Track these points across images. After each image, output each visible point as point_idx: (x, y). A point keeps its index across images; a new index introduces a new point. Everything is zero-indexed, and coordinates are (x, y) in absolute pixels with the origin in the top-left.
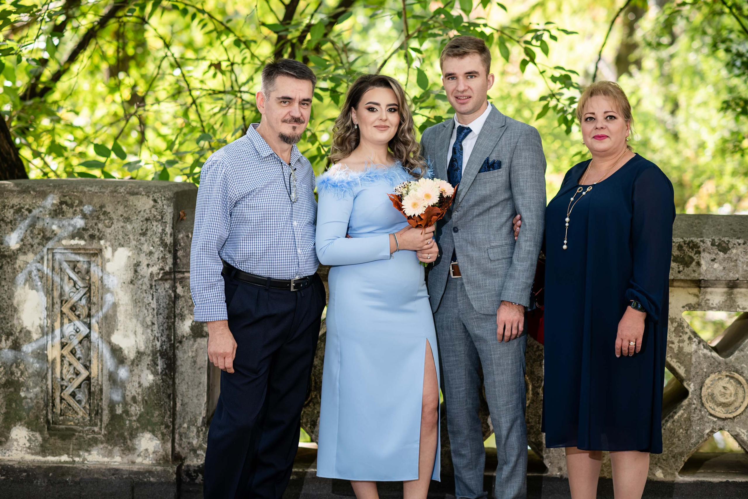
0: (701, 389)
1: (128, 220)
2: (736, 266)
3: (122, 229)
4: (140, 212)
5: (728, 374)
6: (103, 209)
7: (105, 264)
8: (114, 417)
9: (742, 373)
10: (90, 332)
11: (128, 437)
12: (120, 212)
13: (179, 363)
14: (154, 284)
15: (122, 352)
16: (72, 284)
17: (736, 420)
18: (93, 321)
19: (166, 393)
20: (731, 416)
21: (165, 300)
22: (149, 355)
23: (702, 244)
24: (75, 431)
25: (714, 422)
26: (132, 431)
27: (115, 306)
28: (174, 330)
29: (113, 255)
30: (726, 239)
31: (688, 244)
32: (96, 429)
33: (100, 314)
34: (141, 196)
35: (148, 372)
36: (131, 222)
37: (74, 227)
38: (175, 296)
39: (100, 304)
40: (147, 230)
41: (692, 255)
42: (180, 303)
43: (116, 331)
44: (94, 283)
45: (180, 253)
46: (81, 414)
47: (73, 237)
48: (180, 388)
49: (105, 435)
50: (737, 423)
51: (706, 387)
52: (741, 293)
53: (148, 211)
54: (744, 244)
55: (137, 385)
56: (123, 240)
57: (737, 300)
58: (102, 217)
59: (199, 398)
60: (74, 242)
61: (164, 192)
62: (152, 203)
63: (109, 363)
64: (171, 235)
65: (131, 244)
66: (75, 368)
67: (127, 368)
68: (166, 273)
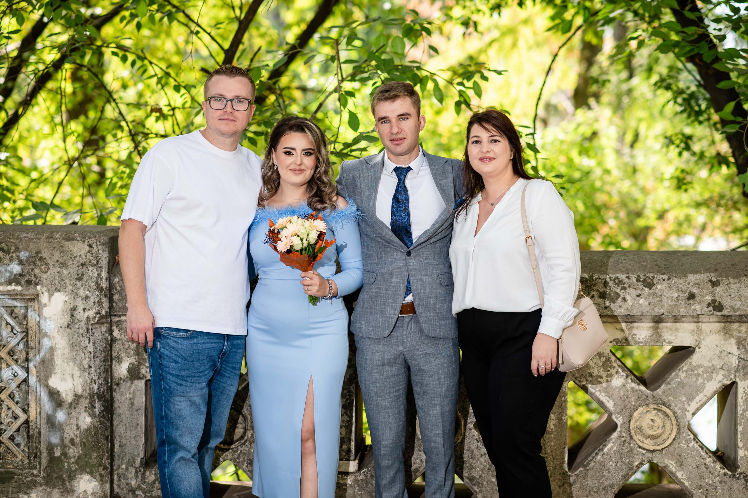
0: (630, 422)
1: (64, 265)
2: (661, 301)
3: (58, 274)
4: (75, 257)
5: (655, 407)
6: (39, 255)
7: (42, 309)
8: (52, 459)
9: (670, 405)
10: (28, 376)
11: (66, 479)
12: (56, 258)
13: (116, 405)
14: (90, 328)
15: (59, 395)
16: (10, 329)
17: (664, 452)
18: (31, 365)
19: (104, 435)
20: (659, 448)
21: (101, 344)
22: (86, 398)
23: (627, 280)
24: (14, 474)
25: (643, 454)
26: (70, 473)
27: (52, 349)
28: (111, 373)
29: (50, 300)
30: (651, 275)
31: (614, 280)
32: (35, 472)
33: (38, 358)
34: (76, 242)
35: (86, 414)
36: (67, 268)
37: (11, 273)
38: (112, 339)
39: (37, 349)
40: (83, 275)
41: (618, 291)
42: (117, 346)
43: (53, 375)
44: (31, 327)
45: (116, 297)
46: (20, 457)
47: (10, 283)
48: (118, 430)
49: (44, 478)
50: (665, 454)
51: (634, 419)
52: (666, 327)
53: (84, 257)
54: (668, 279)
55: (75, 428)
56: (59, 285)
57: (663, 334)
58: (38, 263)
59: (137, 439)
60: (10, 288)
61: (100, 237)
62: (87, 248)
63: (47, 406)
64: (106, 279)
65: (67, 289)
66: (13, 412)
67: (65, 411)
68: (102, 317)
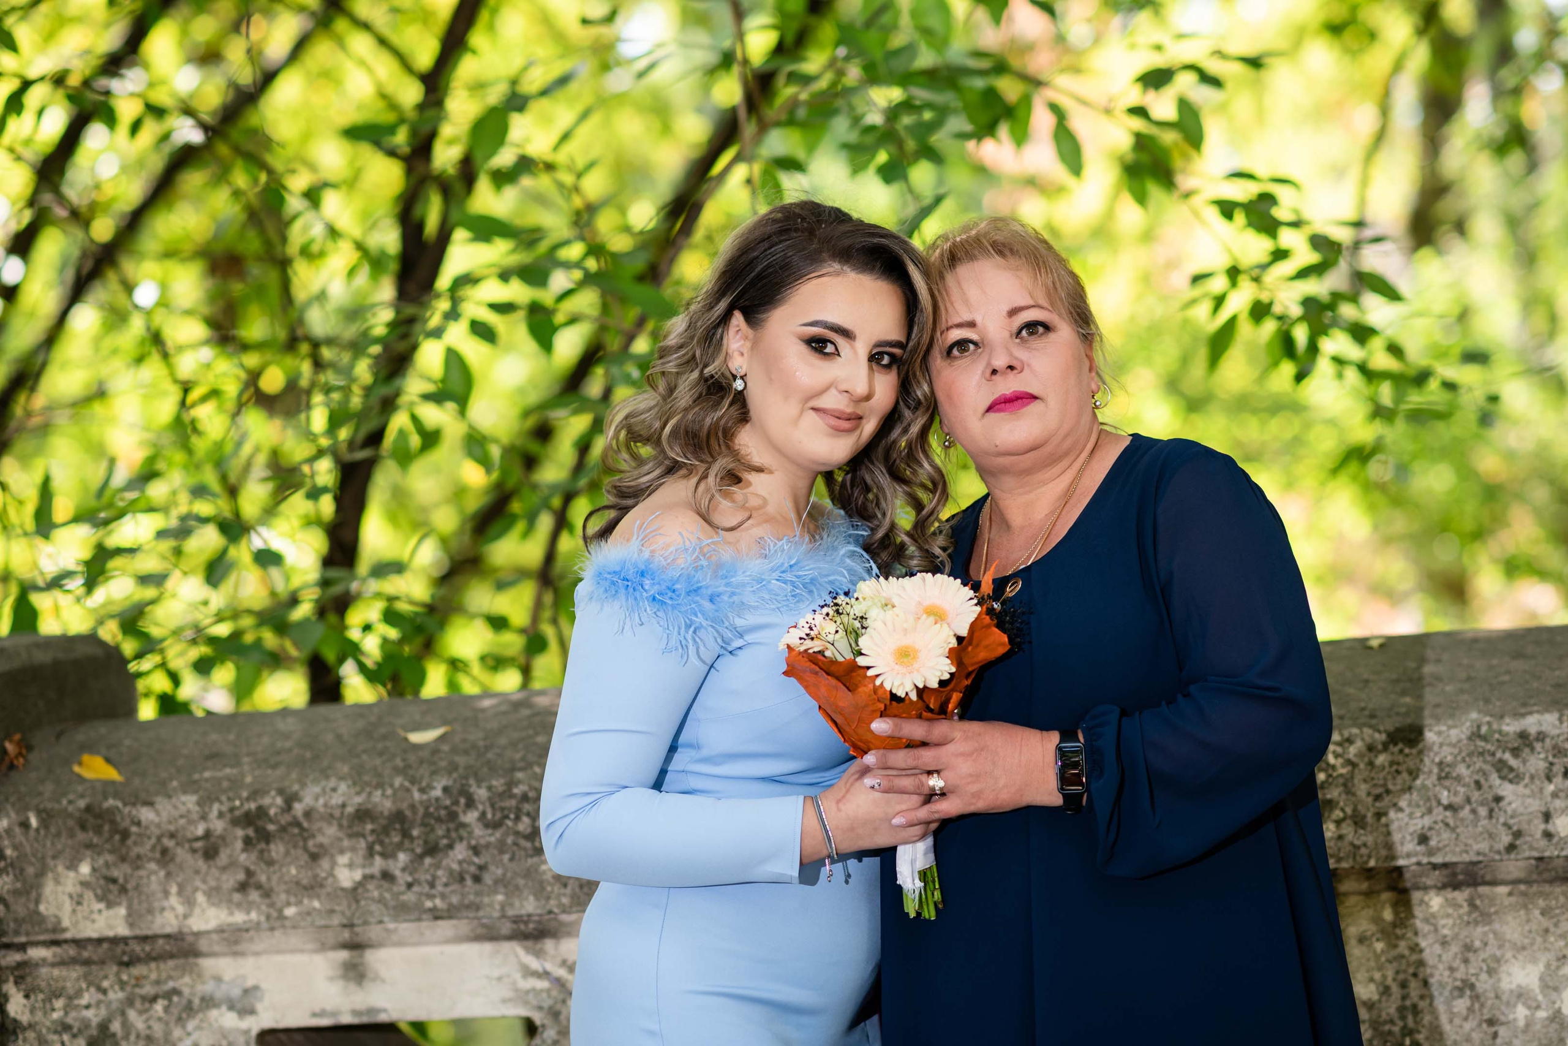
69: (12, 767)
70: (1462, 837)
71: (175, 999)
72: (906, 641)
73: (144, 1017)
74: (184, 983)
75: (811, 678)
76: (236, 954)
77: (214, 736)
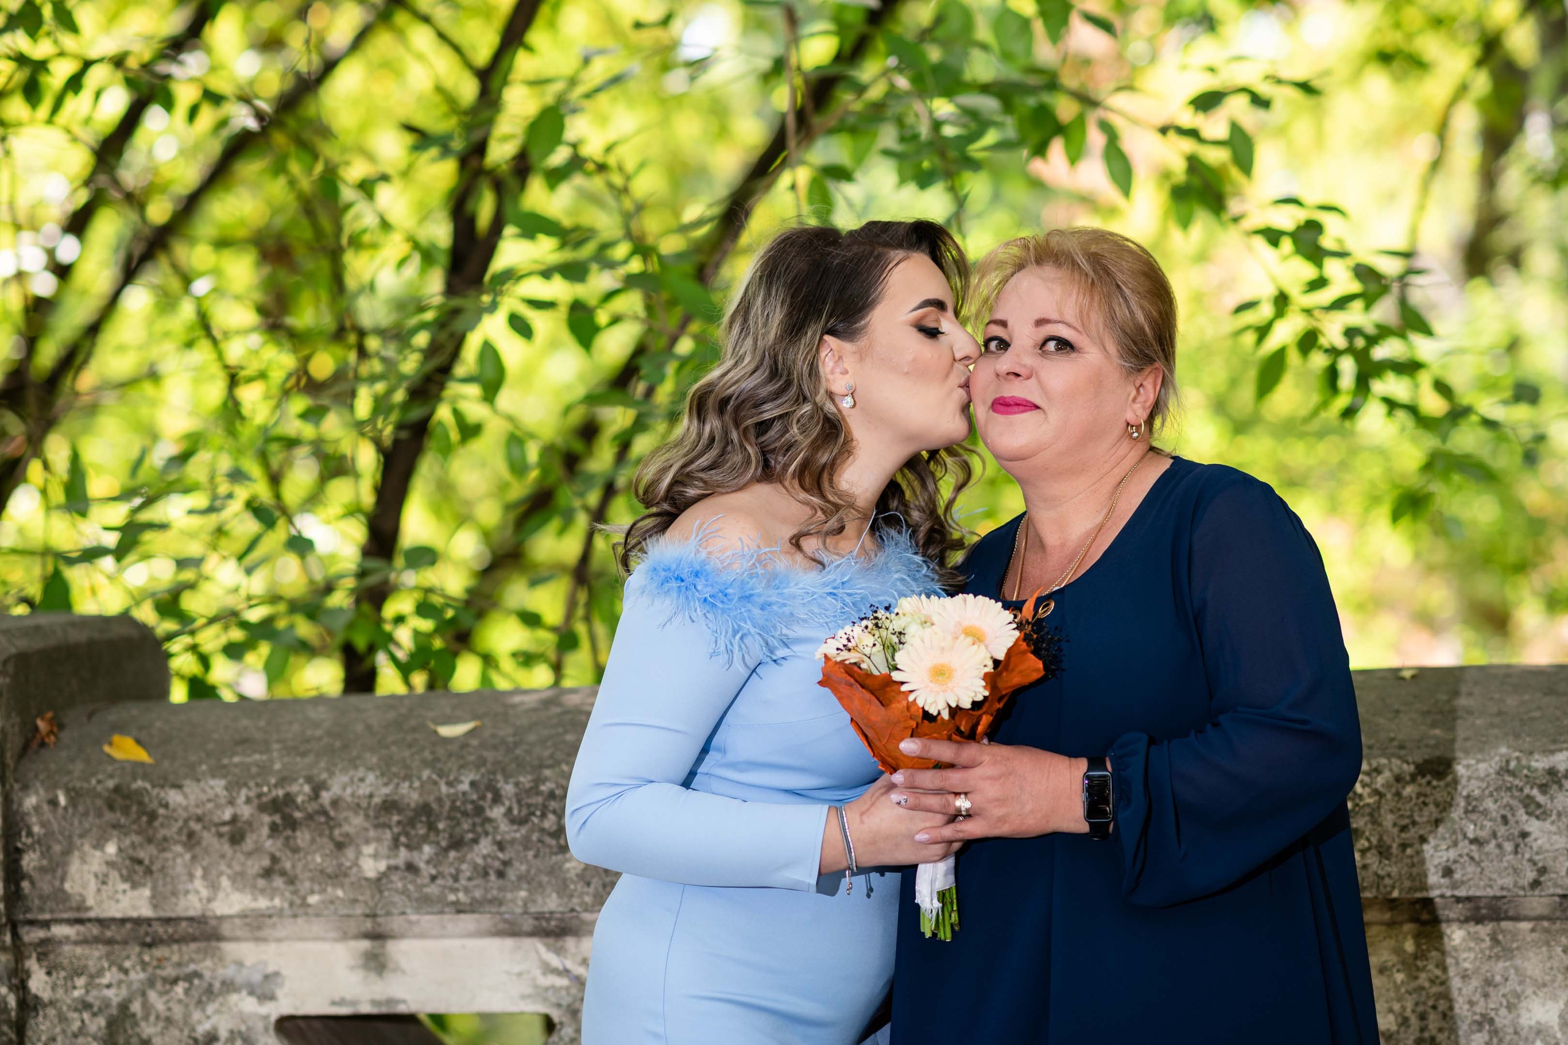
38: (21, 1003)
42: (41, 1027)
69: (43, 744)
70: (1487, 872)
71: (196, 982)
72: (943, 660)
73: (165, 998)
74: (206, 966)
75: (845, 690)
76: (257, 940)
77: (245, 722)
